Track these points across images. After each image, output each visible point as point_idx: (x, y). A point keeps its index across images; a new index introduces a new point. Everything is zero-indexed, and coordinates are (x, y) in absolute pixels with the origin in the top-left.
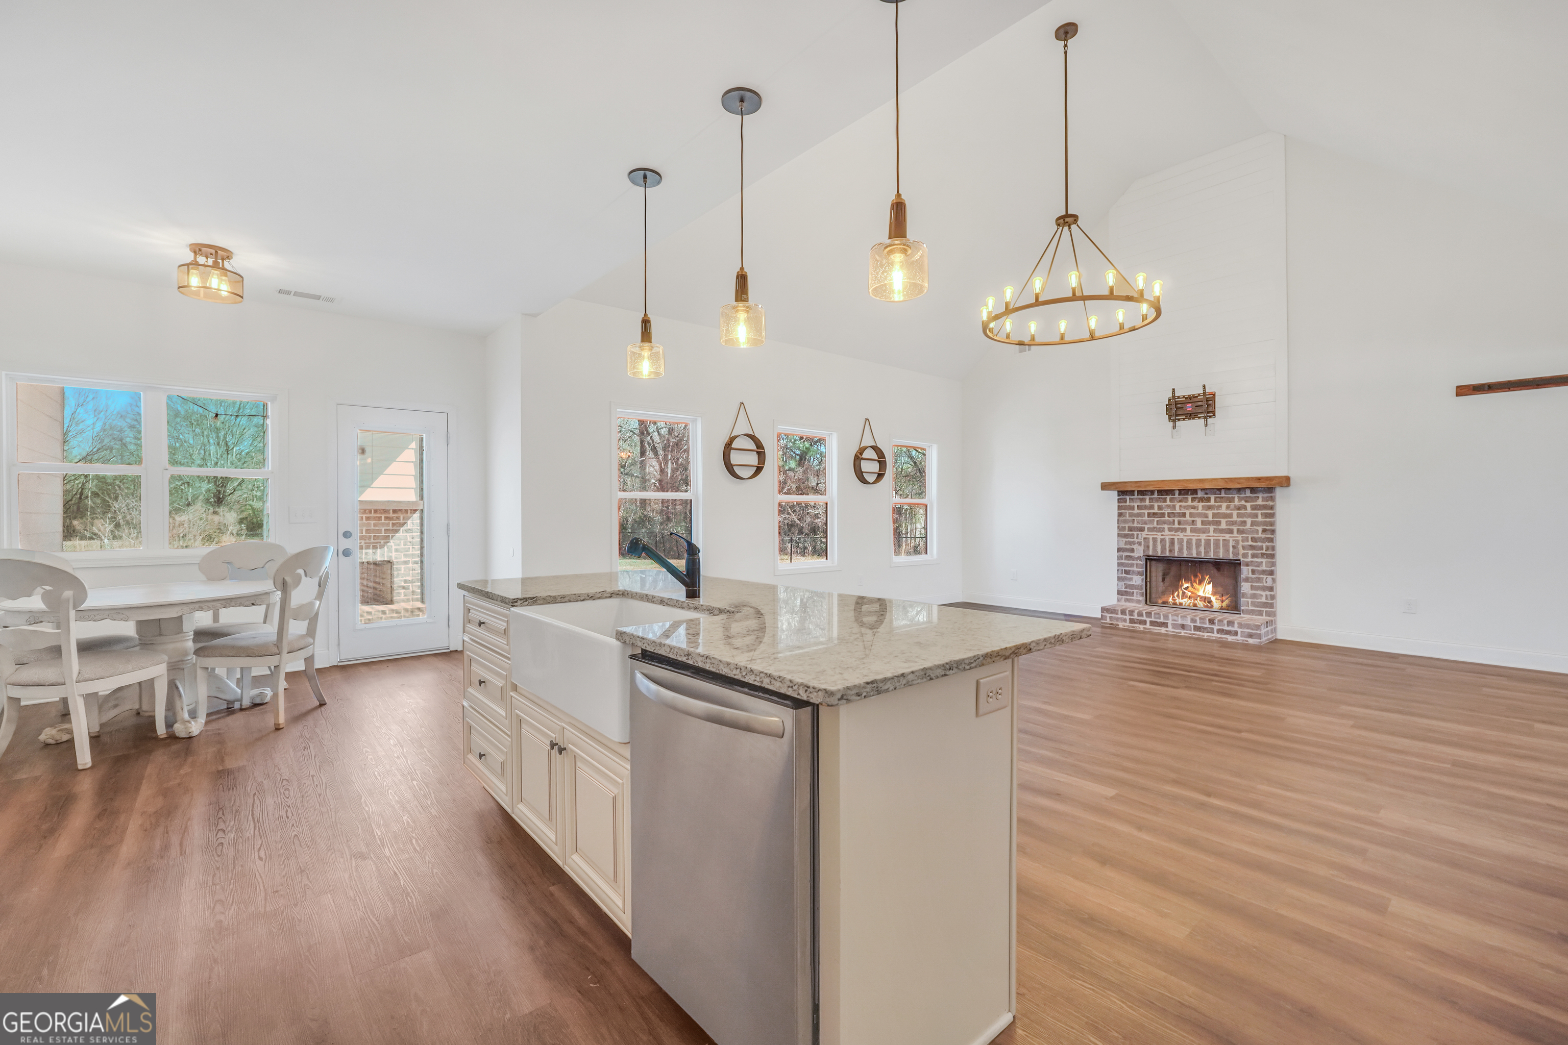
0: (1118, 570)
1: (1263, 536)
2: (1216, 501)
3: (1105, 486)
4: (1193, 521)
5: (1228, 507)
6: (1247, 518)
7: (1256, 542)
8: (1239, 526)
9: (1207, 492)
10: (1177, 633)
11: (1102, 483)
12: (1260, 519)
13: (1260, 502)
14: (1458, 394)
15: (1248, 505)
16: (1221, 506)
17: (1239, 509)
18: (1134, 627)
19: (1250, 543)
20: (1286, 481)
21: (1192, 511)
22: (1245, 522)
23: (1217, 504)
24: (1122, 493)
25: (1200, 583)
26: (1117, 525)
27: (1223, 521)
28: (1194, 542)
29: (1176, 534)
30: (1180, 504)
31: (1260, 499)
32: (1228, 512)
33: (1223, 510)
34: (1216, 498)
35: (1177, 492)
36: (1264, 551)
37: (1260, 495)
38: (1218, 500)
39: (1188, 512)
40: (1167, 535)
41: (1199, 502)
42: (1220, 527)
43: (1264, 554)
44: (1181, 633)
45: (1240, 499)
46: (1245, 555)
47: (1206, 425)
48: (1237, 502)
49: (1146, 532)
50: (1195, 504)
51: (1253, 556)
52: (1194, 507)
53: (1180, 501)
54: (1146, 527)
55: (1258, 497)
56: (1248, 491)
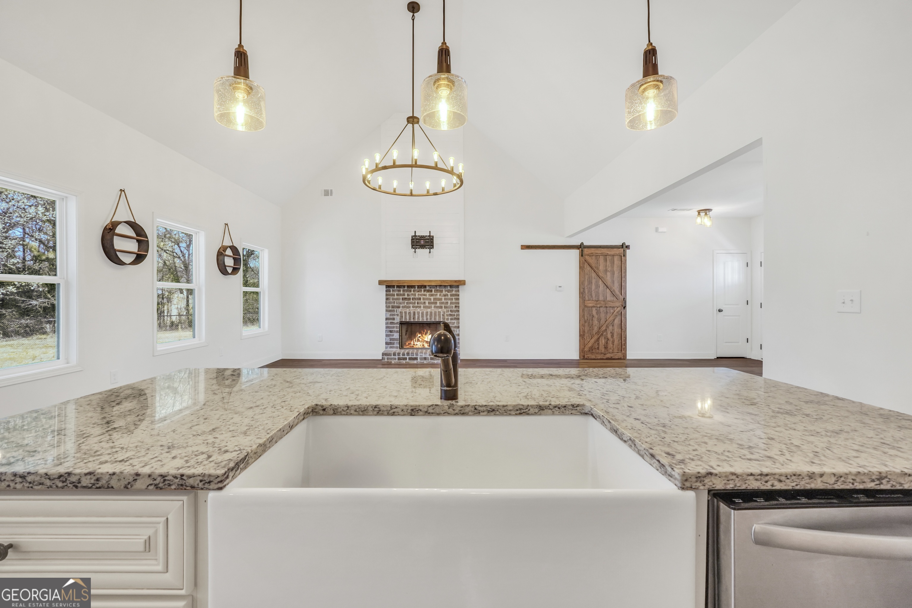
0: (386, 331)
1: (455, 309)
2: (435, 292)
3: (381, 283)
4: (424, 302)
5: (440, 295)
6: (448, 300)
7: (452, 312)
8: (445, 304)
9: (431, 287)
10: (422, 362)
11: (379, 281)
12: (454, 301)
13: (454, 293)
14: (522, 249)
15: (449, 294)
16: (437, 294)
17: (445, 296)
18: (400, 362)
19: (450, 313)
20: (463, 283)
21: (424, 297)
22: (447, 302)
23: (435, 293)
24: (388, 287)
25: (426, 334)
26: (385, 305)
27: (438, 302)
28: (425, 313)
29: (416, 309)
30: (418, 293)
31: (454, 291)
32: (440, 297)
33: (438, 296)
34: (435, 290)
35: (417, 287)
36: (456, 317)
37: (454, 289)
38: (436, 291)
39: (422, 297)
40: (412, 310)
41: (427, 292)
42: (437, 305)
43: (456, 318)
44: (424, 362)
45: (446, 291)
46: (448, 319)
47: (430, 252)
48: (444, 293)
49: (401, 309)
50: (425, 293)
51: (451, 319)
52: (425, 295)
53: (418, 292)
54: (401, 305)
55: (453, 290)
56: (449, 287)
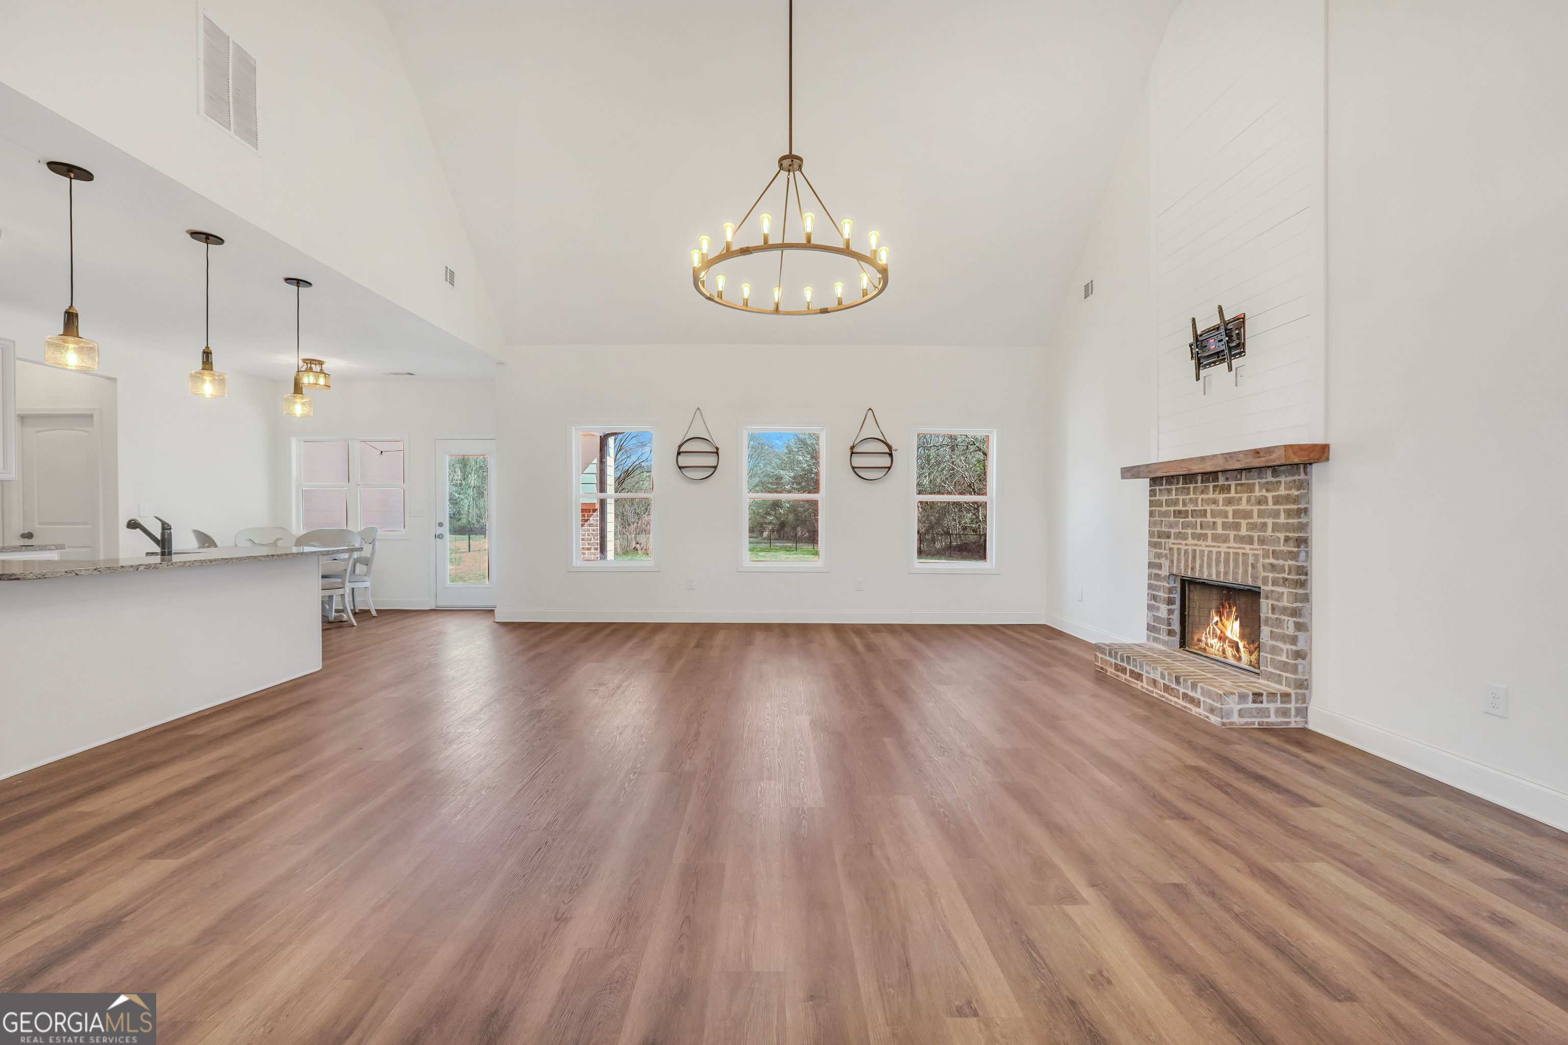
0: (1148, 594)
1: (1285, 549)
2: (1236, 492)
3: (1137, 472)
4: (1214, 523)
5: (1249, 500)
6: (1269, 517)
7: (1277, 559)
8: (1260, 531)
9: (1228, 475)
11: (1121, 469)
12: (1282, 519)
13: (1282, 491)
15: (1270, 495)
16: (1240, 499)
17: (1259, 503)
19: (1272, 560)
20: (1320, 453)
21: (1214, 507)
22: (1265, 525)
23: (1237, 495)
24: (1155, 481)
25: (1228, 619)
26: (1148, 529)
27: (1244, 523)
28: (1206, 553)
29: (1198, 543)
30: (1203, 496)
31: (1283, 486)
32: (1249, 508)
33: (1244, 506)
34: (1237, 485)
35: (1199, 478)
36: (1286, 576)
37: (1283, 479)
38: (1239, 488)
39: (1208, 508)
40: (1191, 545)
41: (1220, 493)
42: (1240, 533)
43: (1286, 580)
45: (1262, 486)
46: (1266, 580)
47: (1230, 369)
48: (1257, 493)
49: (1172, 540)
50: (1216, 496)
51: (1275, 582)
52: (1215, 502)
53: (1202, 492)
54: (1173, 531)
55: (1280, 482)
56: (1269, 472)
